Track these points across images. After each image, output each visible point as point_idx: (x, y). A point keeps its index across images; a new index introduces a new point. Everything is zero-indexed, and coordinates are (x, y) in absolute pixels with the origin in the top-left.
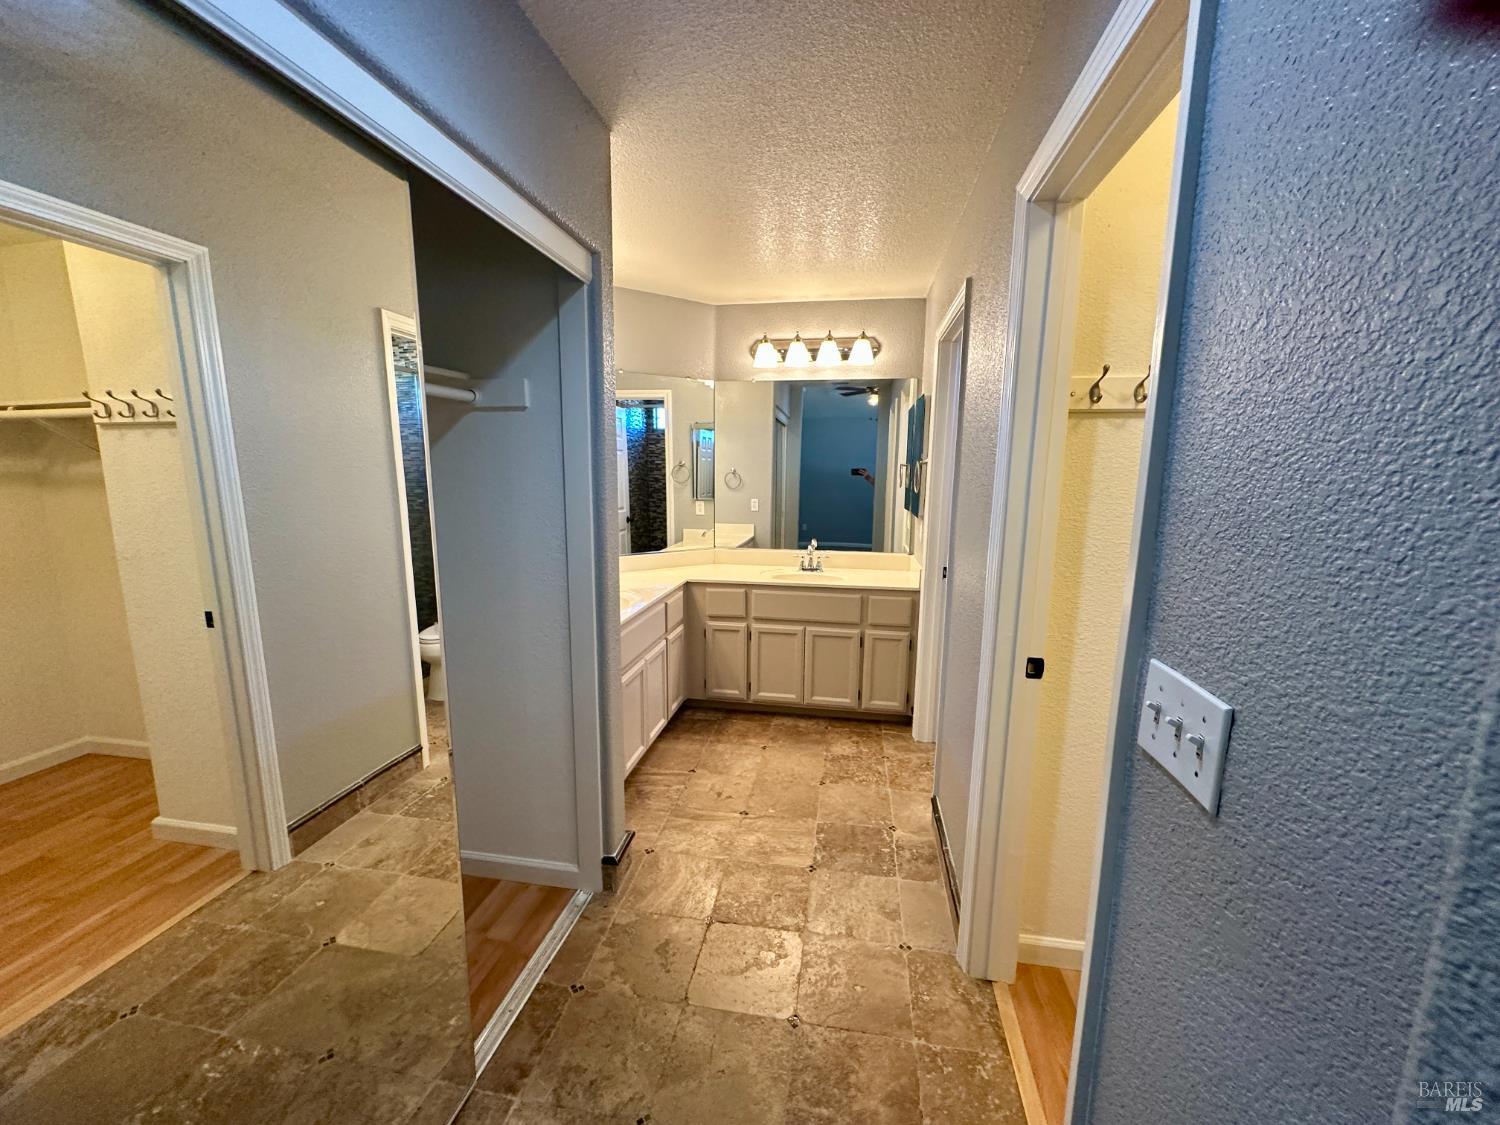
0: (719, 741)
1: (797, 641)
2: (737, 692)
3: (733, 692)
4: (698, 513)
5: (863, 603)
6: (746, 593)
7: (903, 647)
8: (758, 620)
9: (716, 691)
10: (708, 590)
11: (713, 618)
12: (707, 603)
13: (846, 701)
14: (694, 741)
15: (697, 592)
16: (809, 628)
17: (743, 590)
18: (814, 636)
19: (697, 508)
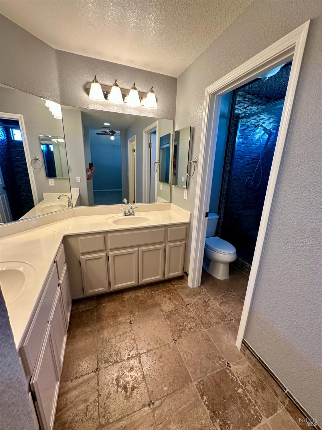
0: (103, 328)
1: (134, 256)
2: (102, 289)
3: (101, 289)
4: (50, 185)
5: (166, 232)
6: (104, 236)
7: (182, 249)
8: (112, 250)
9: (90, 291)
10: (80, 238)
11: (84, 254)
12: (79, 246)
13: (158, 277)
14: (86, 334)
15: (72, 241)
16: (140, 249)
17: (102, 235)
18: (143, 252)
19: (50, 182)
